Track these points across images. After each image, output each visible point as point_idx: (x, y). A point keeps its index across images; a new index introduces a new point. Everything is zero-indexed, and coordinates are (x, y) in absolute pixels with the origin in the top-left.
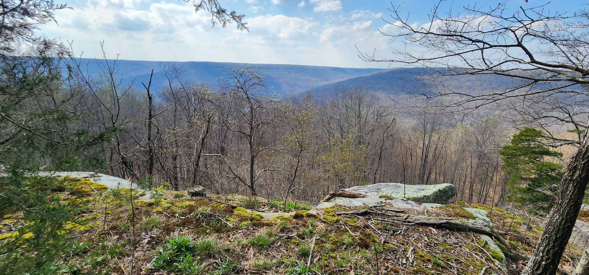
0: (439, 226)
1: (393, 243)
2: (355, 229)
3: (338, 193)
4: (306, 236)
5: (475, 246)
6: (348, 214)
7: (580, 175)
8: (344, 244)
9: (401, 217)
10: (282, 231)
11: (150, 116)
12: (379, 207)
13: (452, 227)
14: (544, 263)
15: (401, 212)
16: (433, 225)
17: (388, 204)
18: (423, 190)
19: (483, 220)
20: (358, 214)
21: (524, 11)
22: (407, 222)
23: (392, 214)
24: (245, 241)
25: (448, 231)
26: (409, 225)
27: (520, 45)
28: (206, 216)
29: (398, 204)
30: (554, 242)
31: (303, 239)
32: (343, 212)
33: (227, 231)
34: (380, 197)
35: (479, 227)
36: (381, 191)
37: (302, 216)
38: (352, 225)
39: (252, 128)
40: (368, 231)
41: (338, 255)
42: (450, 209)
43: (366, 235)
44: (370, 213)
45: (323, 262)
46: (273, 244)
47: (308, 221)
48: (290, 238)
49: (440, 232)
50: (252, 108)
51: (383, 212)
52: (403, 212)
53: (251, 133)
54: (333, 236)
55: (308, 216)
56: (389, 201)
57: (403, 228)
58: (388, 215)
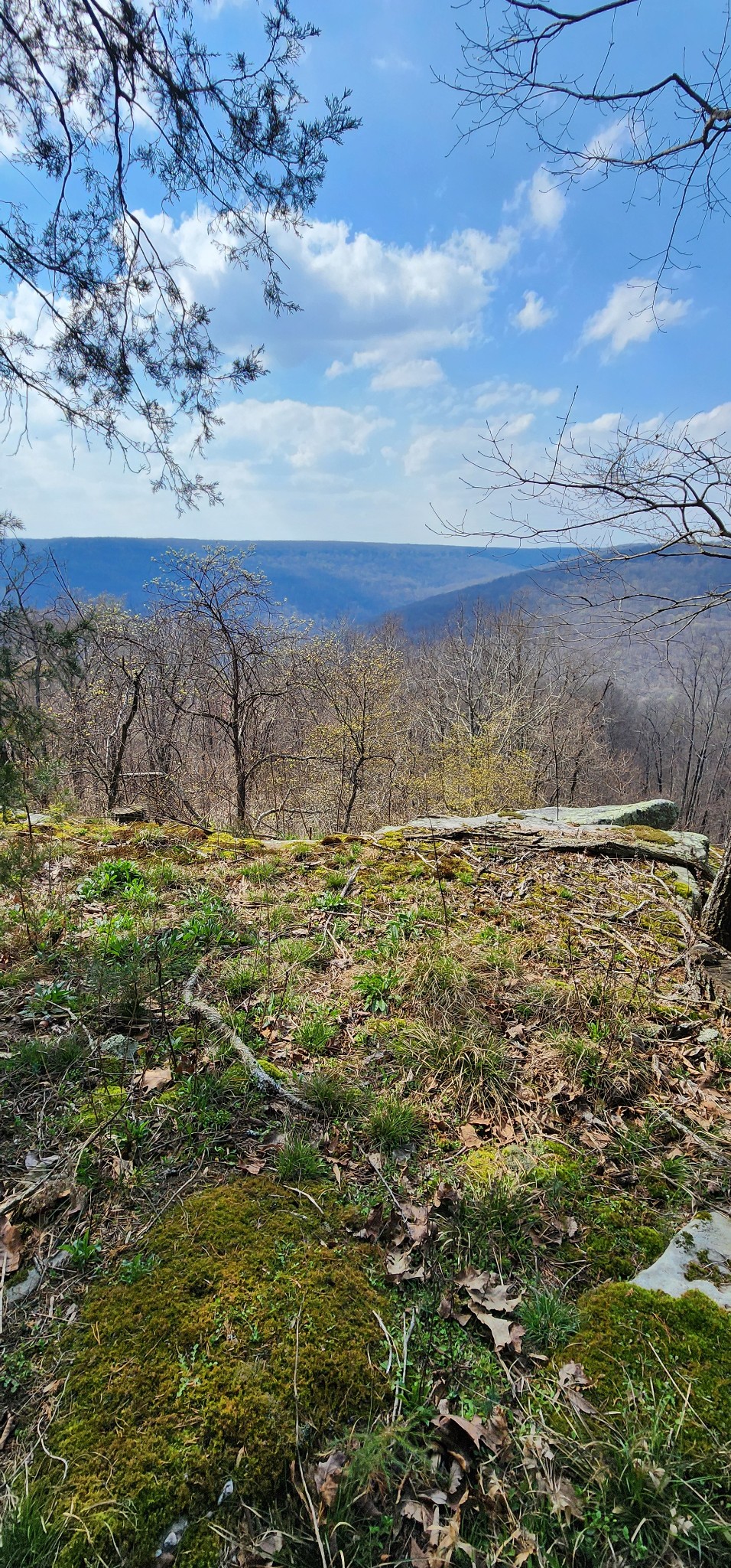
0: (594, 852)
1: (498, 873)
2: (435, 856)
4: (340, 865)
6: (426, 838)
8: (408, 874)
9: (526, 840)
10: (299, 859)
12: (492, 827)
13: (616, 852)
15: (532, 834)
16: (580, 850)
17: (512, 824)
19: (690, 847)
20: (445, 837)
22: (535, 847)
23: (513, 837)
24: (231, 873)
25: (607, 858)
26: (537, 850)
27: (700, 503)
28: (157, 842)
31: (337, 868)
32: (419, 835)
33: (199, 862)
35: (674, 854)
37: (338, 841)
38: (430, 852)
39: (239, 706)
40: (457, 858)
41: (396, 889)
42: (633, 831)
43: (452, 863)
44: (468, 836)
45: (367, 894)
46: (281, 875)
47: (349, 847)
48: (312, 868)
49: (593, 861)
50: (235, 655)
51: (496, 834)
52: (536, 834)
53: (236, 717)
54: (391, 866)
55: (350, 840)
56: (515, 821)
57: (524, 854)
58: (504, 839)
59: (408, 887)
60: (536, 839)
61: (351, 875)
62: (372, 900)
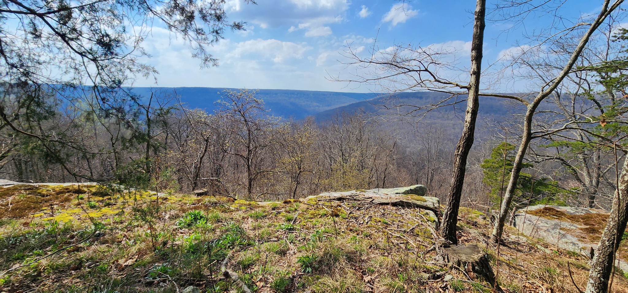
0: (394, 204)
1: (357, 214)
2: (330, 207)
6: (327, 200)
7: (462, 151)
8: (319, 215)
9: (368, 200)
10: (273, 209)
14: (449, 213)
16: (389, 204)
19: (432, 203)
20: (334, 199)
23: (362, 199)
24: (244, 215)
25: (400, 207)
26: (372, 204)
27: (426, 70)
30: (453, 197)
31: (290, 213)
32: (324, 199)
33: (230, 211)
34: (356, 191)
35: (427, 205)
37: (290, 202)
38: (328, 205)
39: (250, 151)
40: (339, 208)
41: (314, 220)
42: (409, 196)
43: (337, 210)
44: (344, 199)
45: (302, 223)
46: (266, 216)
47: (295, 204)
48: (279, 213)
49: (395, 208)
50: (249, 131)
51: (355, 198)
52: (371, 198)
53: (248, 155)
54: (312, 211)
55: (295, 201)
56: (363, 193)
57: (367, 206)
58: (358, 200)
59: (319, 220)
60: (371, 200)
61: (295, 215)
62: (305, 226)
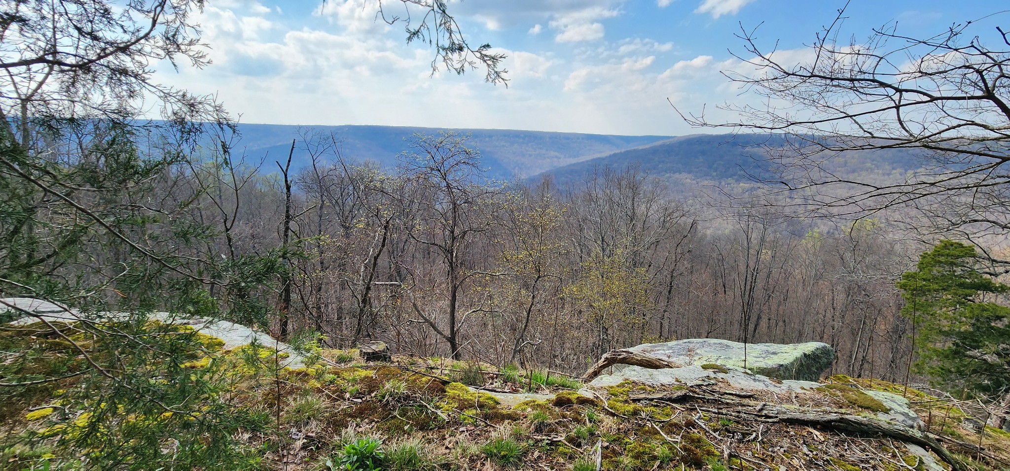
2: (672, 428)
3: (621, 357)
4: (583, 442)
5: (902, 466)
6: (652, 400)
8: (655, 458)
9: (750, 406)
10: (539, 430)
11: (287, 217)
12: (706, 386)
13: (850, 428)
15: (749, 397)
16: (814, 424)
17: (721, 380)
18: (774, 353)
19: (904, 415)
21: (1004, 35)
22: (763, 416)
23: (733, 400)
24: (474, 449)
25: (843, 436)
26: (768, 422)
28: (399, 398)
29: (740, 381)
32: (643, 396)
33: (439, 428)
34: (703, 368)
35: (902, 429)
36: (697, 354)
37: (569, 401)
38: (664, 422)
39: (455, 238)
40: (694, 433)
42: (838, 393)
43: (693, 441)
44: (691, 398)
46: (525, 454)
47: (583, 412)
48: (554, 444)
49: (832, 440)
50: (455, 204)
52: (752, 397)
53: (452, 246)
55: (580, 401)
56: (721, 376)
58: (727, 404)
61: (594, 456)
